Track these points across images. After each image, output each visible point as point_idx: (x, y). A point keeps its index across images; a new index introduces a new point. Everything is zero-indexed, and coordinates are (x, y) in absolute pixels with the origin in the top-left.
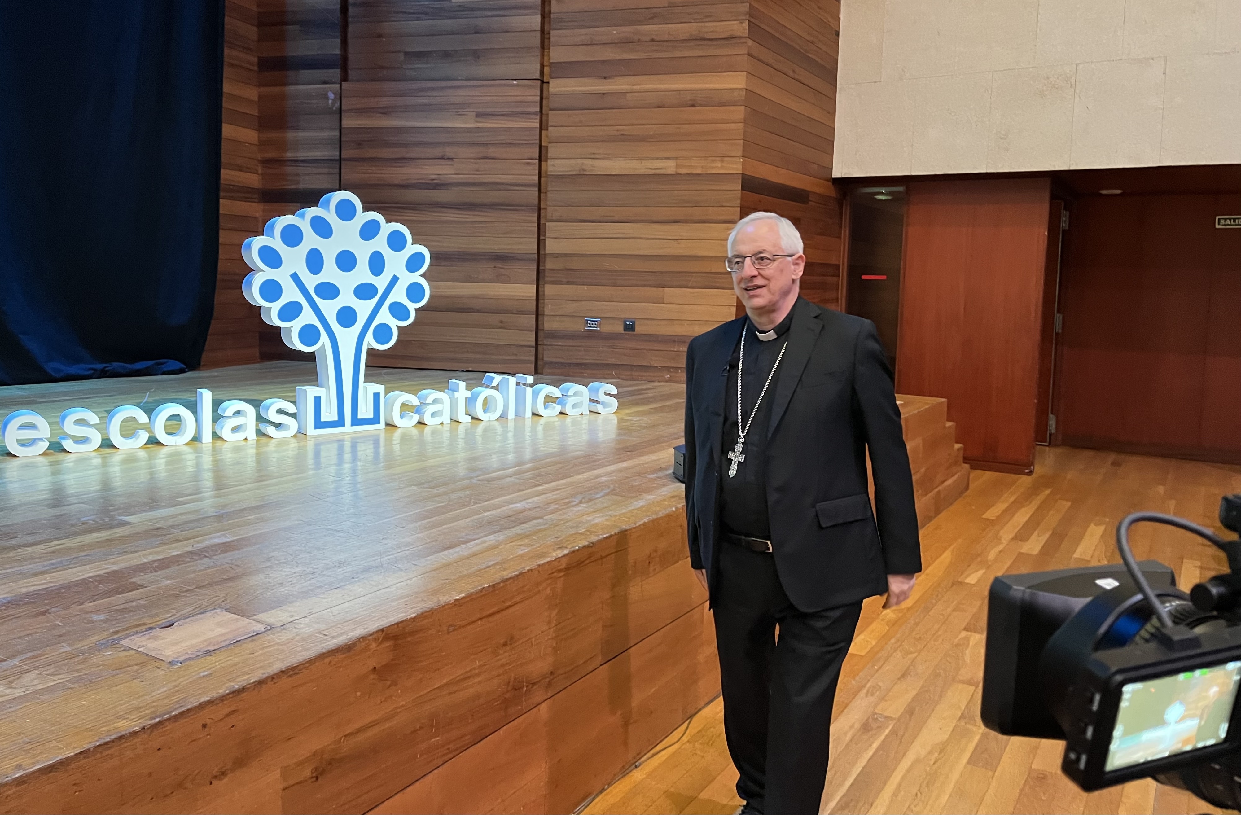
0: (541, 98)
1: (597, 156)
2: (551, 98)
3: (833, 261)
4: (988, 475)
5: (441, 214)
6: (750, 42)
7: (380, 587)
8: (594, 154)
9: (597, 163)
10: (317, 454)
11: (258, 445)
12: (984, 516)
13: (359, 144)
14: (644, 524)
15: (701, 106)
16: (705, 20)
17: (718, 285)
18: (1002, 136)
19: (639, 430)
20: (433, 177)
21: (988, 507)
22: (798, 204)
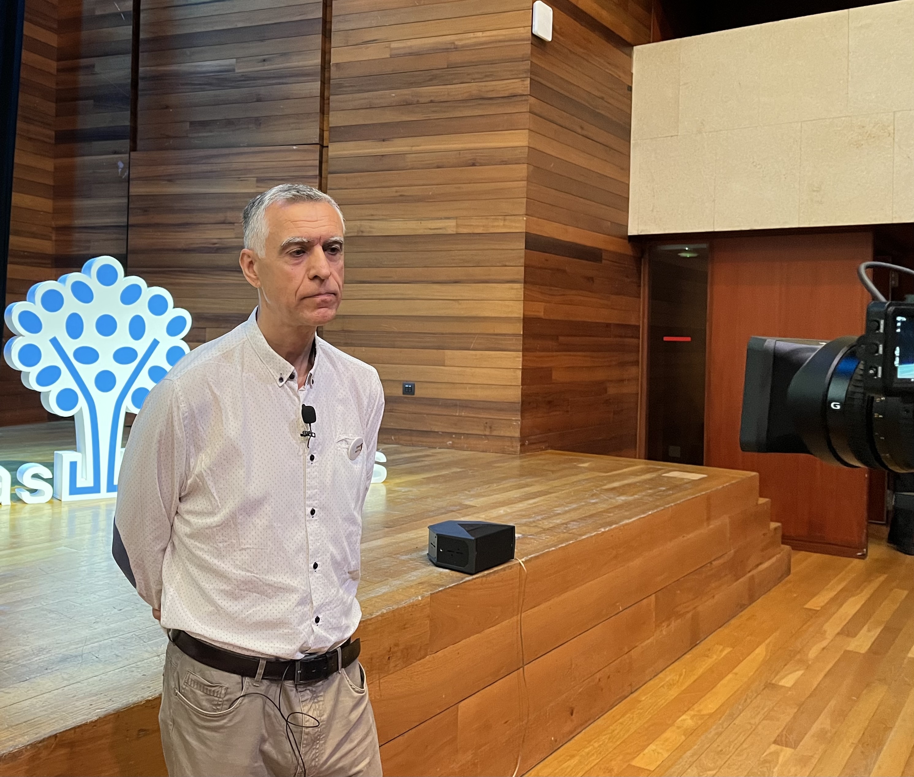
0: (321, 162)
1: (375, 218)
2: (329, 162)
3: (633, 322)
4: (815, 558)
5: (220, 277)
6: (532, 100)
7: (71, 682)
8: (372, 215)
9: (375, 224)
10: (72, 520)
11: (13, 510)
12: (806, 606)
13: (146, 211)
14: (383, 615)
15: (481, 165)
16: (484, 80)
17: (500, 346)
18: (815, 189)
19: (405, 503)
20: (215, 241)
21: (814, 595)
22: (590, 262)
